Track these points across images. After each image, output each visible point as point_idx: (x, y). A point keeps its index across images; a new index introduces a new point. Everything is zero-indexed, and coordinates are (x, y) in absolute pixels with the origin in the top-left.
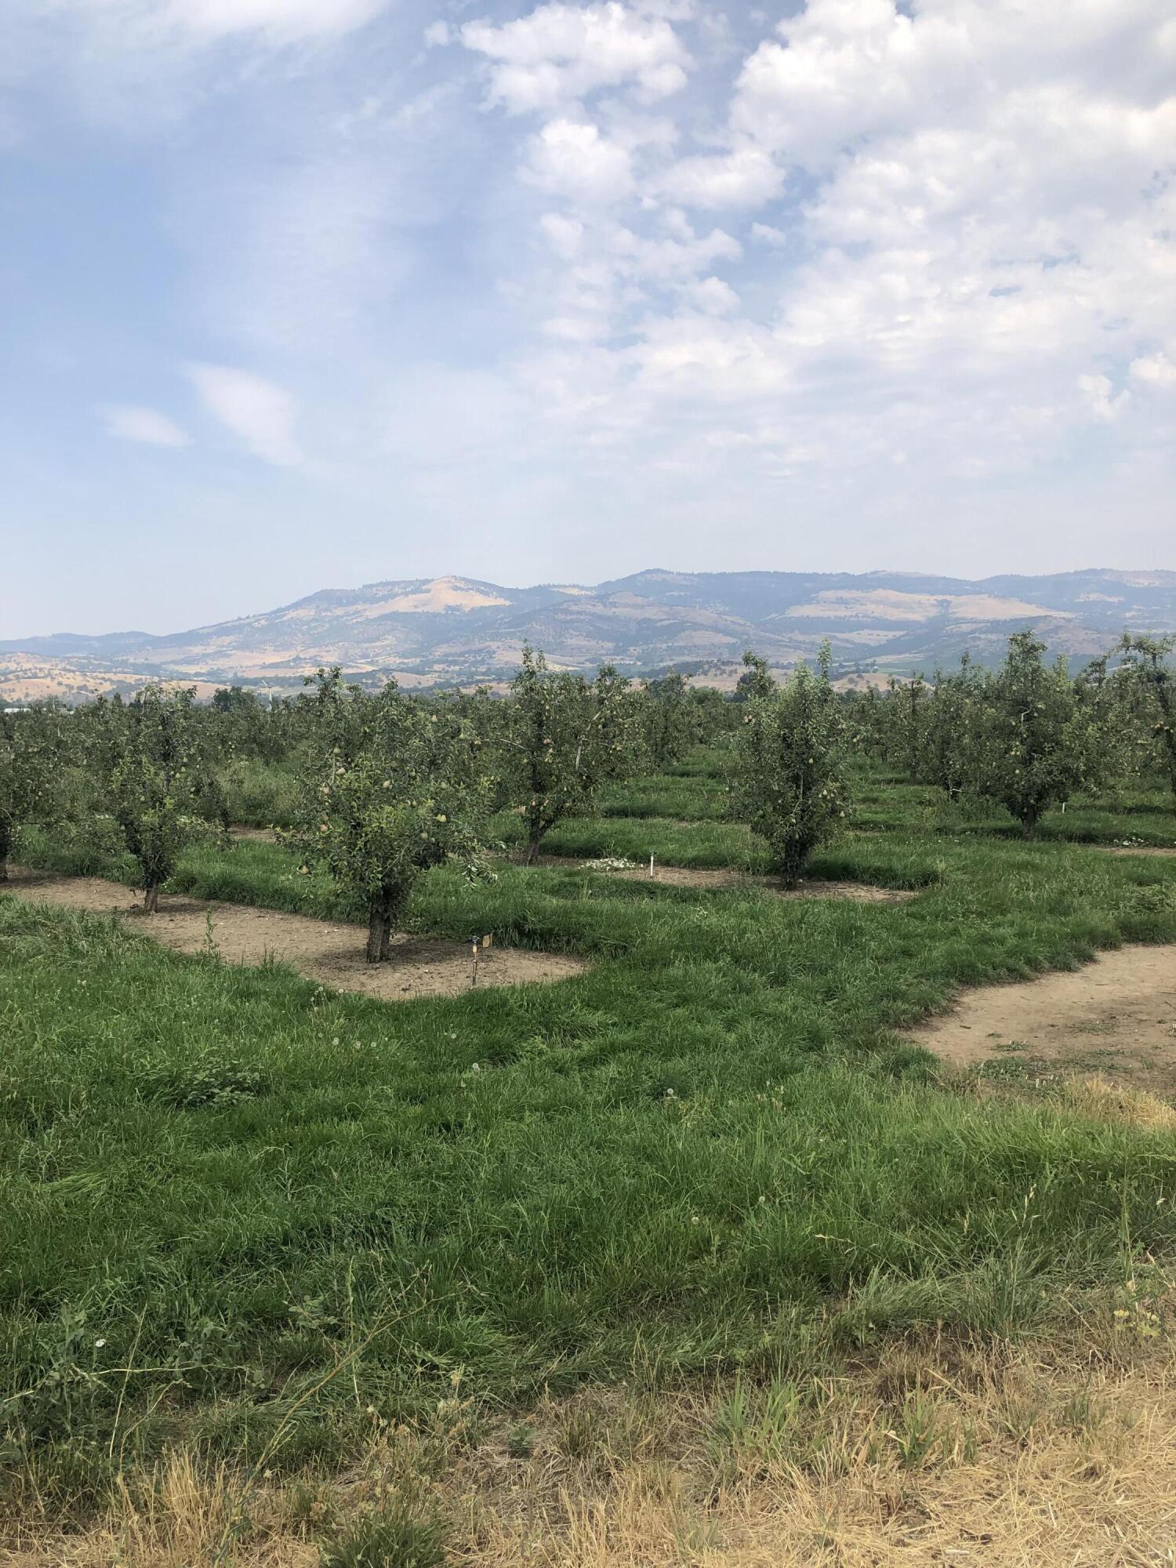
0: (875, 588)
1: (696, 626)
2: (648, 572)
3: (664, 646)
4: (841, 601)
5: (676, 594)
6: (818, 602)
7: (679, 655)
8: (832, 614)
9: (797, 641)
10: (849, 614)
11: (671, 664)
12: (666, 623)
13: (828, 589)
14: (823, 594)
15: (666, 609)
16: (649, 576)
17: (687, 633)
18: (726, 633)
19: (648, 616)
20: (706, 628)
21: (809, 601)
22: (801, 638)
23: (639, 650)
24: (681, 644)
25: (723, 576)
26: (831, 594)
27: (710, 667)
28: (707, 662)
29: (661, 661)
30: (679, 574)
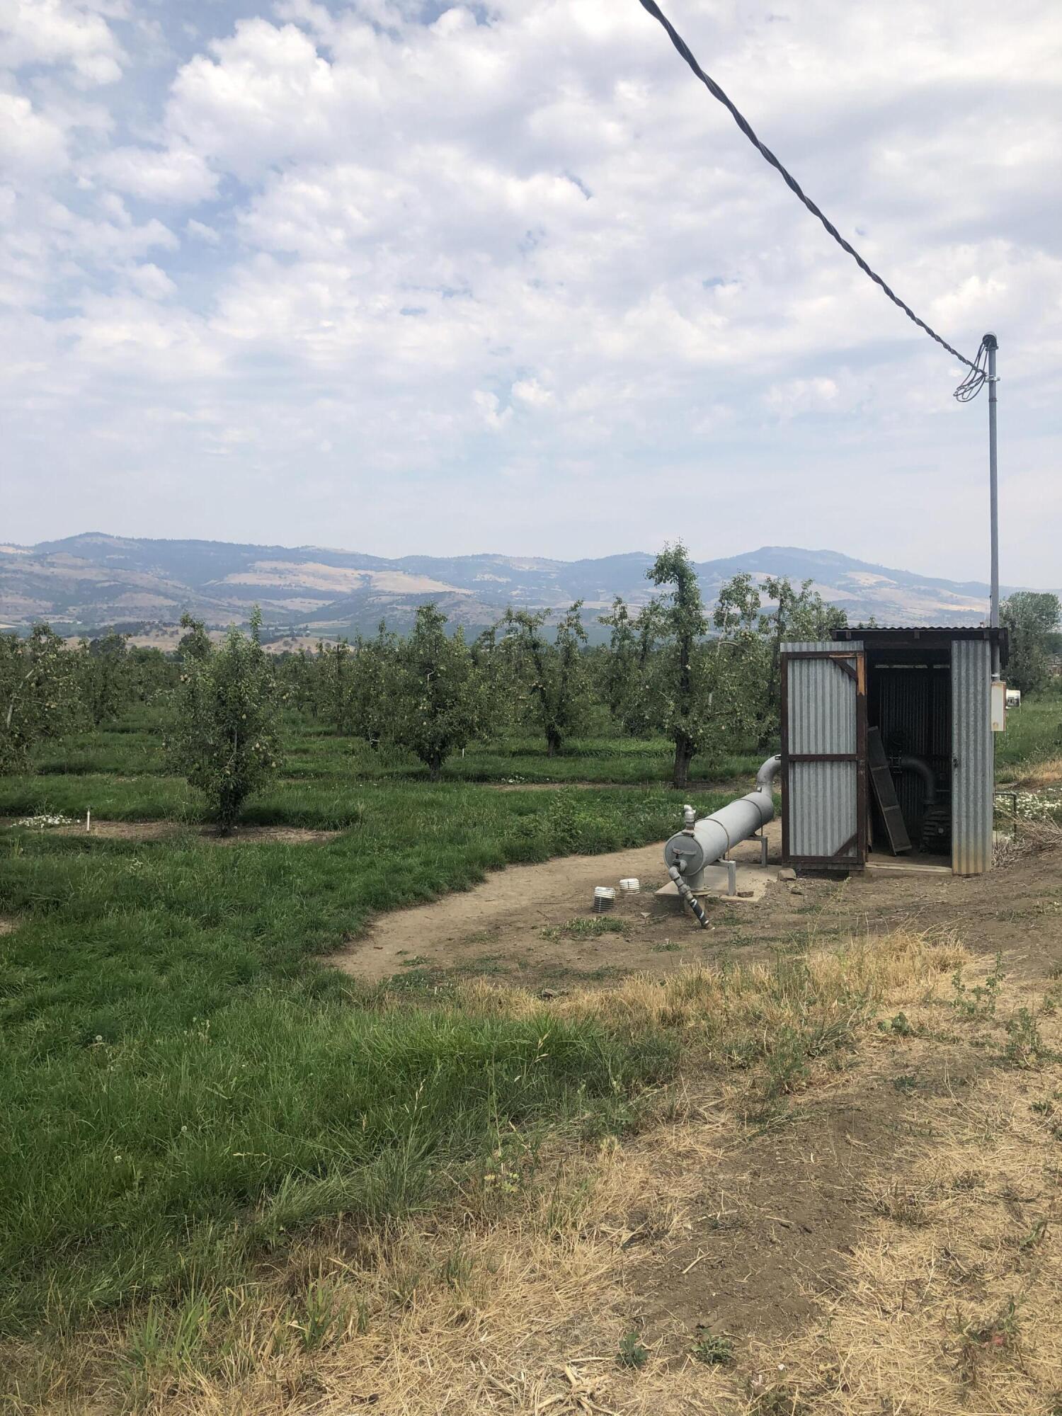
0: (306, 561)
1: (137, 589)
2: (88, 535)
3: (105, 607)
4: (275, 571)
5: (115, 557)
6: (255, 571)
7: (119, 616)
8: (267, 582)
9: (235, 606)
10: (282, 582)
11: (112, 624)
12: (107, 584)
13: (262, 560)
14: (258, 564)
15: (107, 571)
16: (88, 540)
17: (128, 595)
18: (166, 596)
19: (88, 577)
20: (149, 591)
21: (246, 571)
22: (240, 603)
23: (79, 609)
24: (122, 605)
25: (163, 542)
26: (268, 565)
27: (151, 628)
28: (149, 623)
29: (103, 620)
30: (119, 538)
